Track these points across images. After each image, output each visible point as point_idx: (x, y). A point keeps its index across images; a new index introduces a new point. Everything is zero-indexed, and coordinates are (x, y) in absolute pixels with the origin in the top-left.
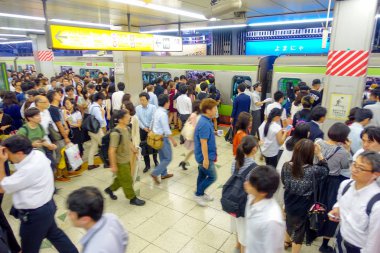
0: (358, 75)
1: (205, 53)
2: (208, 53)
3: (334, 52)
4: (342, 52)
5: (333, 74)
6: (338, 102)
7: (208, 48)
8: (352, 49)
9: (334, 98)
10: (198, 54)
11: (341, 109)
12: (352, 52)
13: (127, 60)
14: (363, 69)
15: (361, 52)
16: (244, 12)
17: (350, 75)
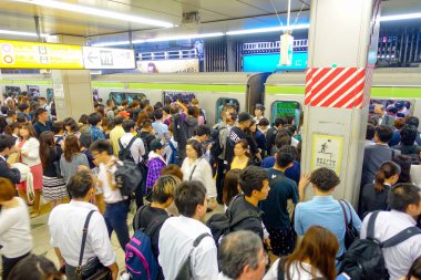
0: (350, 106)
1: (197, 69)
2: (201, 70)
3: (315, 70)
4: (325, 71)
5: (314, 104)
6: (324, 146)
7: (201, 63)
8: (339, 66)
9: (319, 141)
10: (189, 71)
11: (328, 157)
12: (339, 70)
13: (66, 80)
14: (358, 96)
15: (352, 70)
16: (195, 13)
17: (339, 105)
